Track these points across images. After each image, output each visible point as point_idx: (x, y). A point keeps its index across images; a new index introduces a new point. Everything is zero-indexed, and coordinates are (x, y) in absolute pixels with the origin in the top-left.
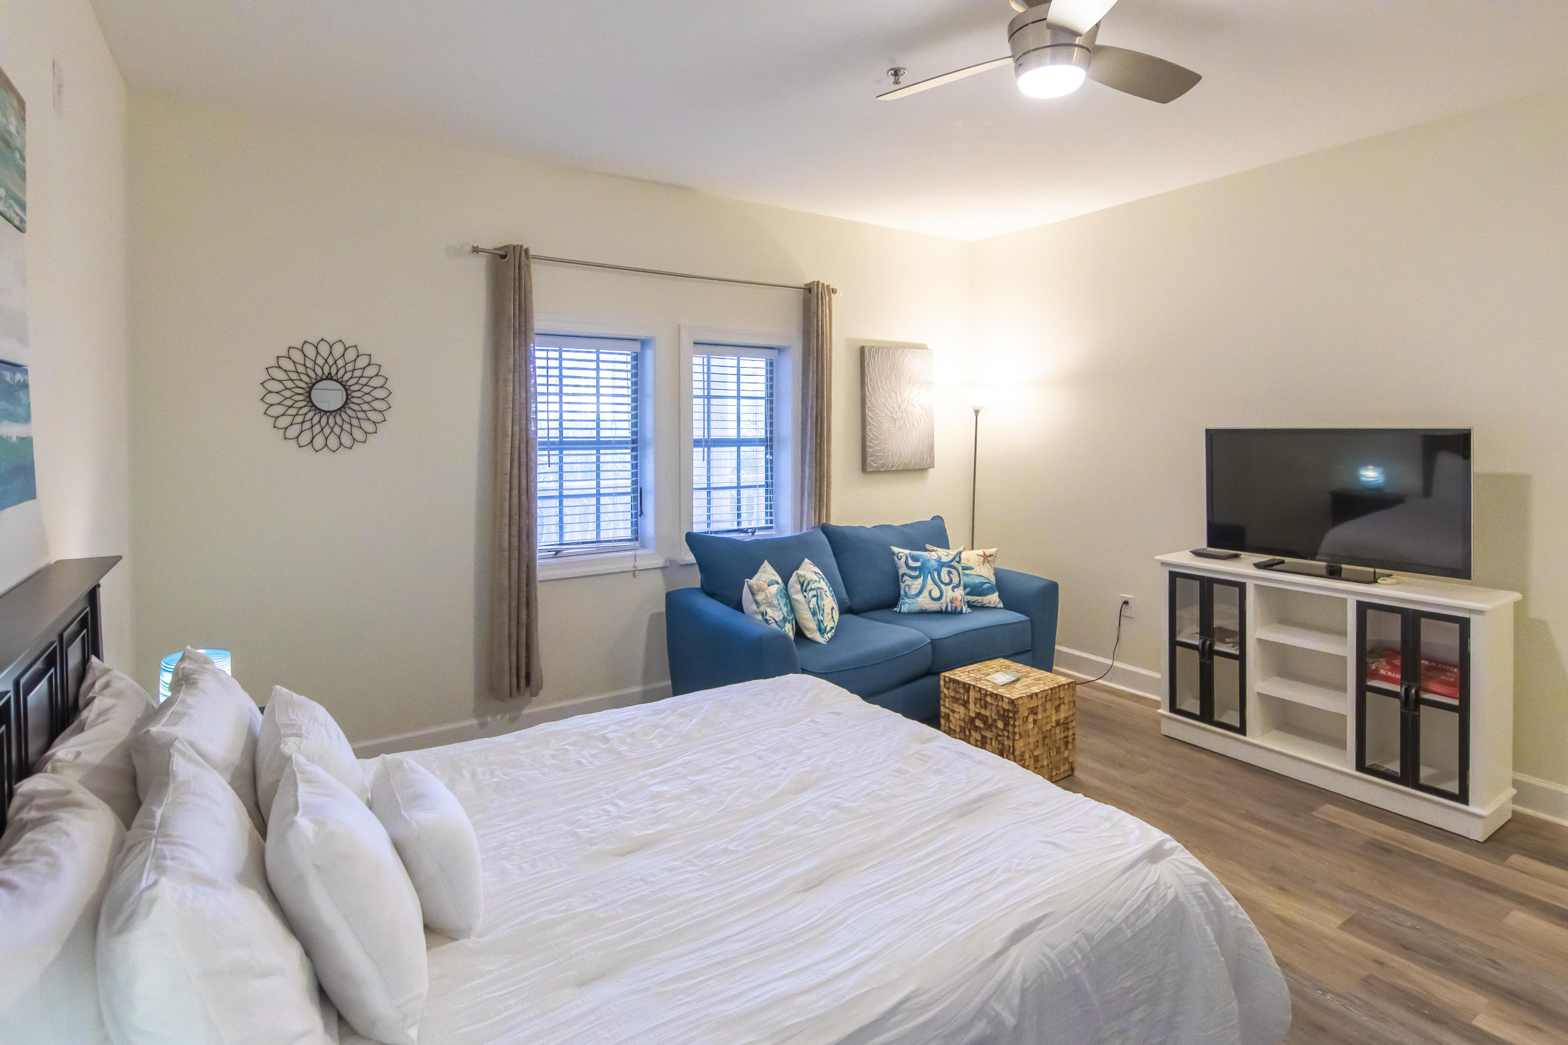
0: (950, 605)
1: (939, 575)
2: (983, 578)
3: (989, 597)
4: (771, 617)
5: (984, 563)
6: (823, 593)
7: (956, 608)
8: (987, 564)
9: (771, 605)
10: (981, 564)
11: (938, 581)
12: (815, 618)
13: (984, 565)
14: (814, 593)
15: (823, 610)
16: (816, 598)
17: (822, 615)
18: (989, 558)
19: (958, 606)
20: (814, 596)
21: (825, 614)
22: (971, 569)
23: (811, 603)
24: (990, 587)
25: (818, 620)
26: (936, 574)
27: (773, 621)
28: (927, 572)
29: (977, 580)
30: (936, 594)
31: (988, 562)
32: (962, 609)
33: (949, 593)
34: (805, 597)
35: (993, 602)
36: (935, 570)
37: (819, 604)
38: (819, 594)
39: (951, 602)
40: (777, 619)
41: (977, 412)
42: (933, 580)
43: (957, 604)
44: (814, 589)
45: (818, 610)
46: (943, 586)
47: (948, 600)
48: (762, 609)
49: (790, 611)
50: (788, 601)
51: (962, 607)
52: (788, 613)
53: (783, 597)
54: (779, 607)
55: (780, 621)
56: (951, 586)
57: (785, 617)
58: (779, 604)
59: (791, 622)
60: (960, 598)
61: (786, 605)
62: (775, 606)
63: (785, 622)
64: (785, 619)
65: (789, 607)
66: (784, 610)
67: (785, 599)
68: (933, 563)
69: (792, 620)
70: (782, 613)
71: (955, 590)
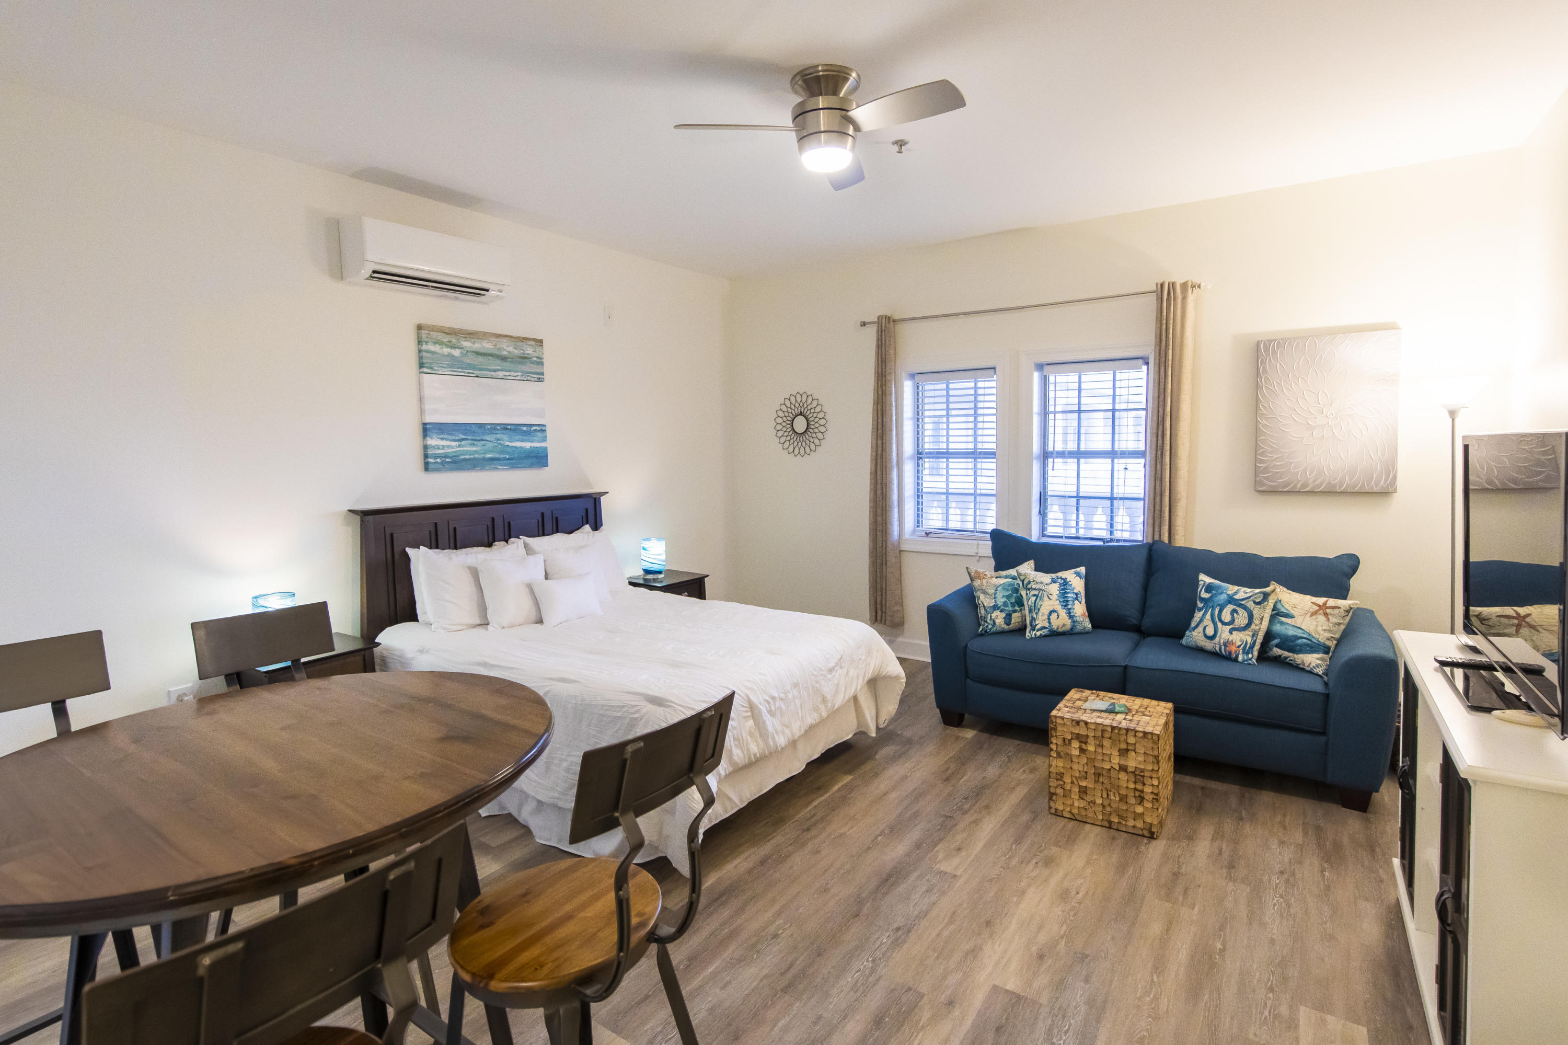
0: (1223, 647)
1: (1220, 612)
2: (1301, 631)
3: (1301, 656)
5: (1317, 613)
6: (1045, 595)
7: (1230, 653)
8: (1324, 618)
9: (985, 592)
10: (1309, 614)
11: (1217, 620)
12: (1030, 615)
13: (1317, 616)
14: (1036, 592)
15: (1039, 610)
16: (1035, 598)
17: (1037, 614)
18: (1332, 610)
19: (1233, 651)
20: (1034, 595)
21: (1040, 614)
22: (1292, 617)
23: (1028, 601)
24: (1308, 645)
25: (1032, 617)
26: (1217, 611)
28: (1211, 605)
29: (1291, 632)
30: (1210, 631)
31: (1329, 614)
32: (1237, 656)
33: (1224, 633)
34: (1027, 594)
35: (1306, 665)
36: (1219, 605)
37: (1036, 604)
38: (1040, 595)
39: (1225, 645)
40: (985, 604)
42: (1212, 616)
43: (1233, 649)
44: (1035, 589)
46: (1219, 625)
47: (1222, 641)
49: (1011, 603)
50: (1015, 595)
51: (1238, 654)
52: (1005, 604)
53: (1008, 590)
54: (993, 596)
55: (989, 607)
56: (1231, 626)
57: (997, 605)
58: (995, 594)
59: (1007, 612)
60: (1239, 643)
61: (1008, 597)
62: (989, 594)
63: (995, 610)
64: (995, 607)
65: (1013, 600)
66: (1001, 601)
67: (1010, 592)
68: (1223, 597)
69: (1010, 611)
70: (995, 602)
71: (1234, 633)
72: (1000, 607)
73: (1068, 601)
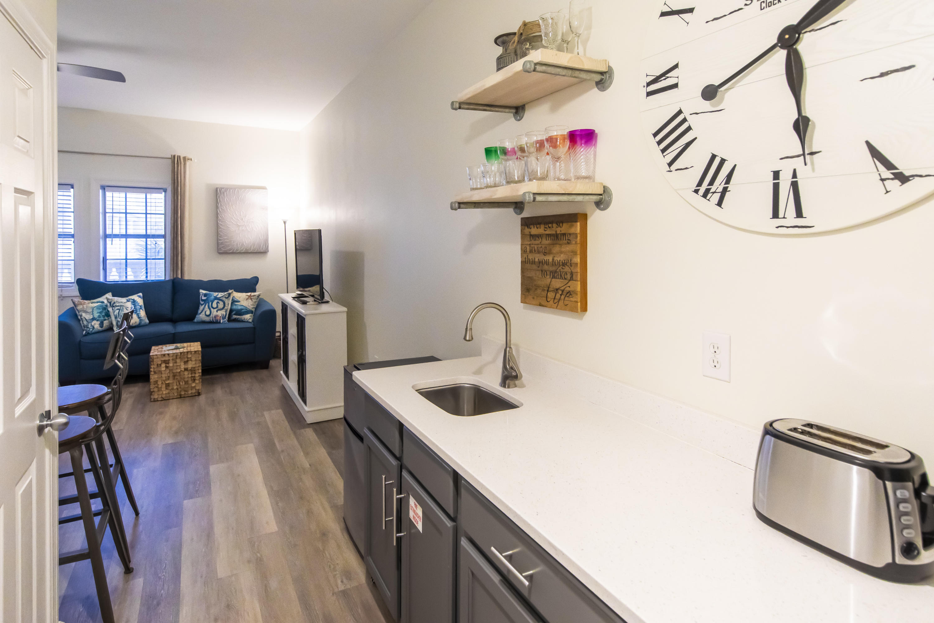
0: (214, 318)
1: (212, 304)
3: (243, 316)
4: (84, 317)
5: (247, 299)
7: (217, 320)
8: (250, 300)
9: (86, 312)
10: (245, 300)
11: (211, 307)
12: (116, 320)
13: (247, 300)
18: (252, 297)
22: (239, 302)
23: (115, 312)
24: (246, 312)
25: (117, 320)
26: (210, 304)
27: (85, 319)
29: (240, 308)
30: (208, 313)
31: (251, 299)
33: (214, 312)
35: (245, 319)
36: (211, 302)
37: (120, 313)
39: (215, 317)
40: (87, 318)
41: (285, 223)
42: (209, 306)
43: (218, 318)
45: (118, 316)
46: (212, 309)
47: (213, 316)
48: (80, 313)
49: (103, 316)
50: (104, 311)
51: (221, 320)
52: (99, 317)
53: (100, 309)
54: (92, 313)
55: (89, 320)
56: (217, 309)
57: (94, 318)
58: (93, 312)
59: (100, 321)
60: (220, 315)
61: (100, 313)
62: (88, 312)
63: (93, 320)
64: (93, 319)
65: (104, 314)
66: (96, 315)
67: (101, 310)
68: (212, 297)
69: (103, 320)
70: (93, 316)
71: (218, 311)
72: (96, 318)
73: (137, 310)
